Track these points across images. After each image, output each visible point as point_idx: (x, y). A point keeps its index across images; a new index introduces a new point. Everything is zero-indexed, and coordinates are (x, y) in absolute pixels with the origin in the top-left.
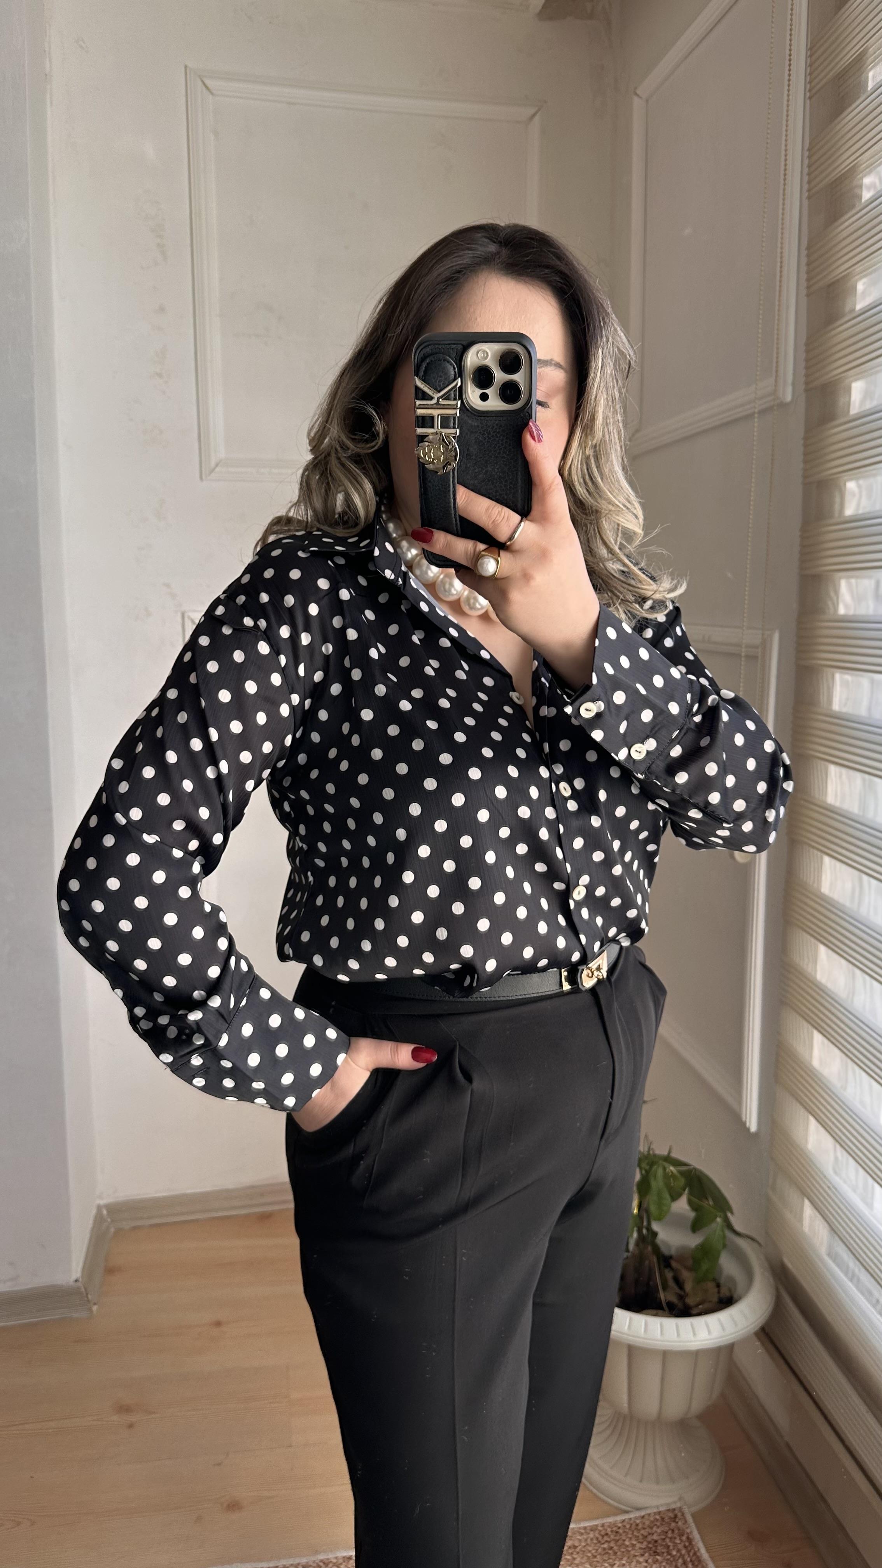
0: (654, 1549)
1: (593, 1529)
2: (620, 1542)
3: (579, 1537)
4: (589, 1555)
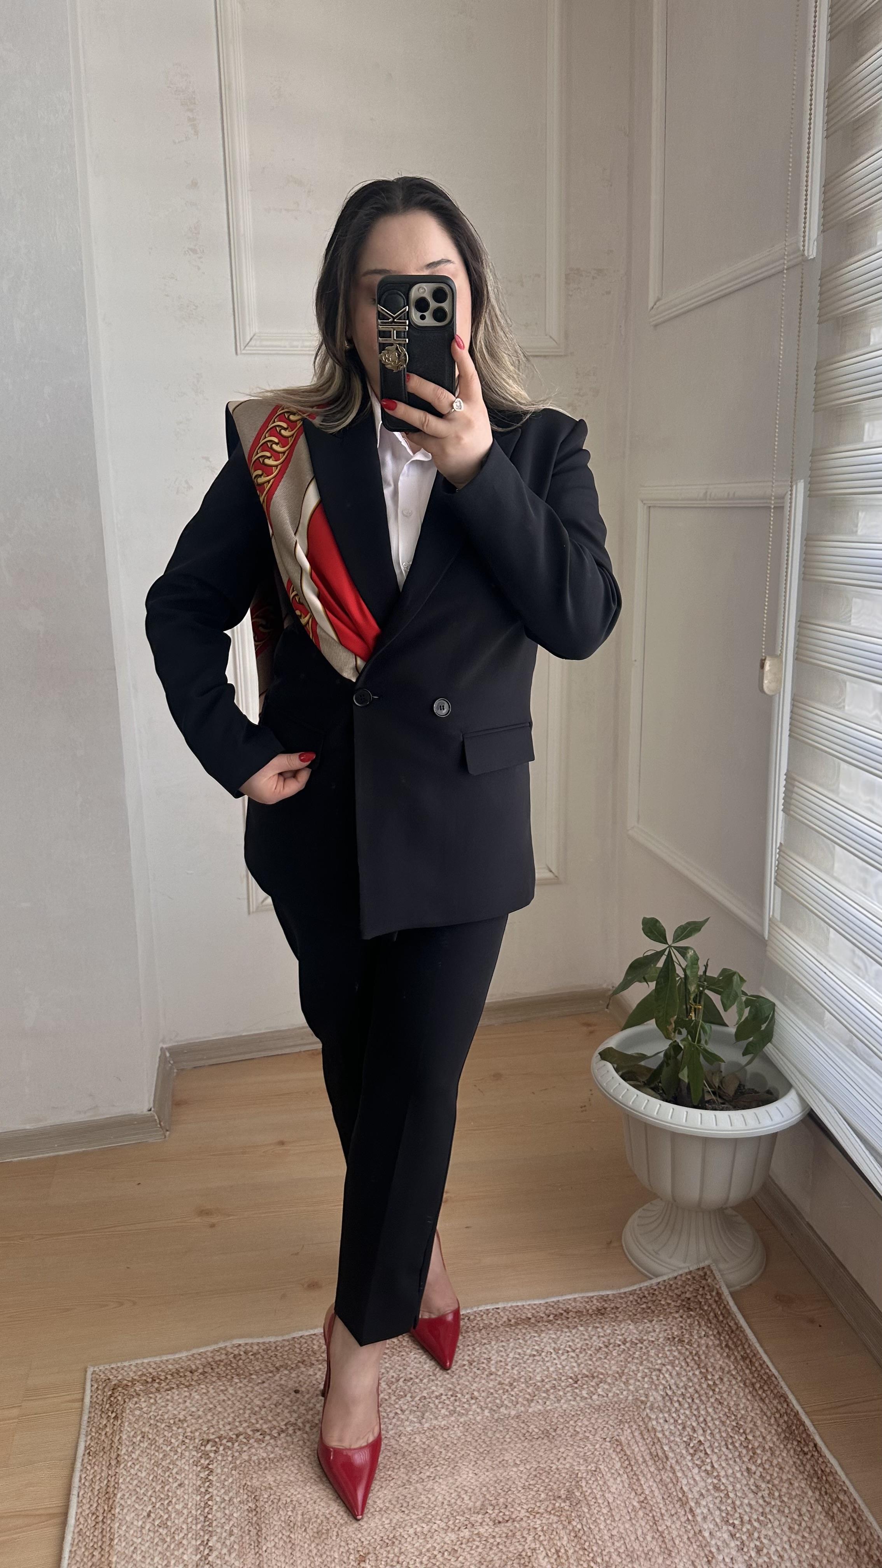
0: (687, 1305)
1: (632, 1293)
2: (657, 1302)
3: (621, 1301)
4: (631, 1313)
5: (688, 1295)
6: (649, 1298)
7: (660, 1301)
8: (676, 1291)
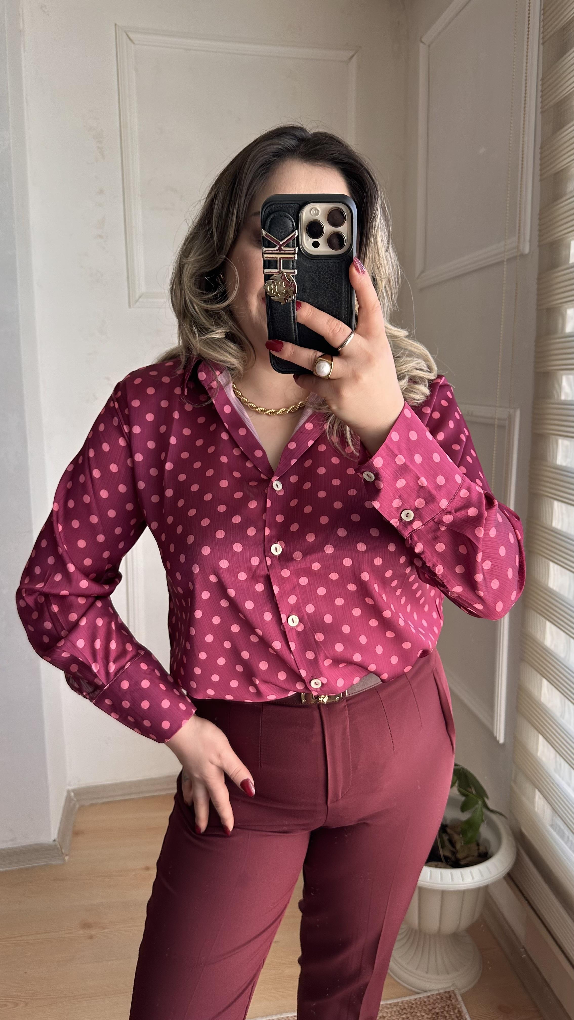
0: (436, 1018)
1: (396, 1005)
2: (414, 1013)
3: (386, 1011)
5: (437, 1010)
6: (408, 1010)
7: (416, 1013)
8: (428, 1007)
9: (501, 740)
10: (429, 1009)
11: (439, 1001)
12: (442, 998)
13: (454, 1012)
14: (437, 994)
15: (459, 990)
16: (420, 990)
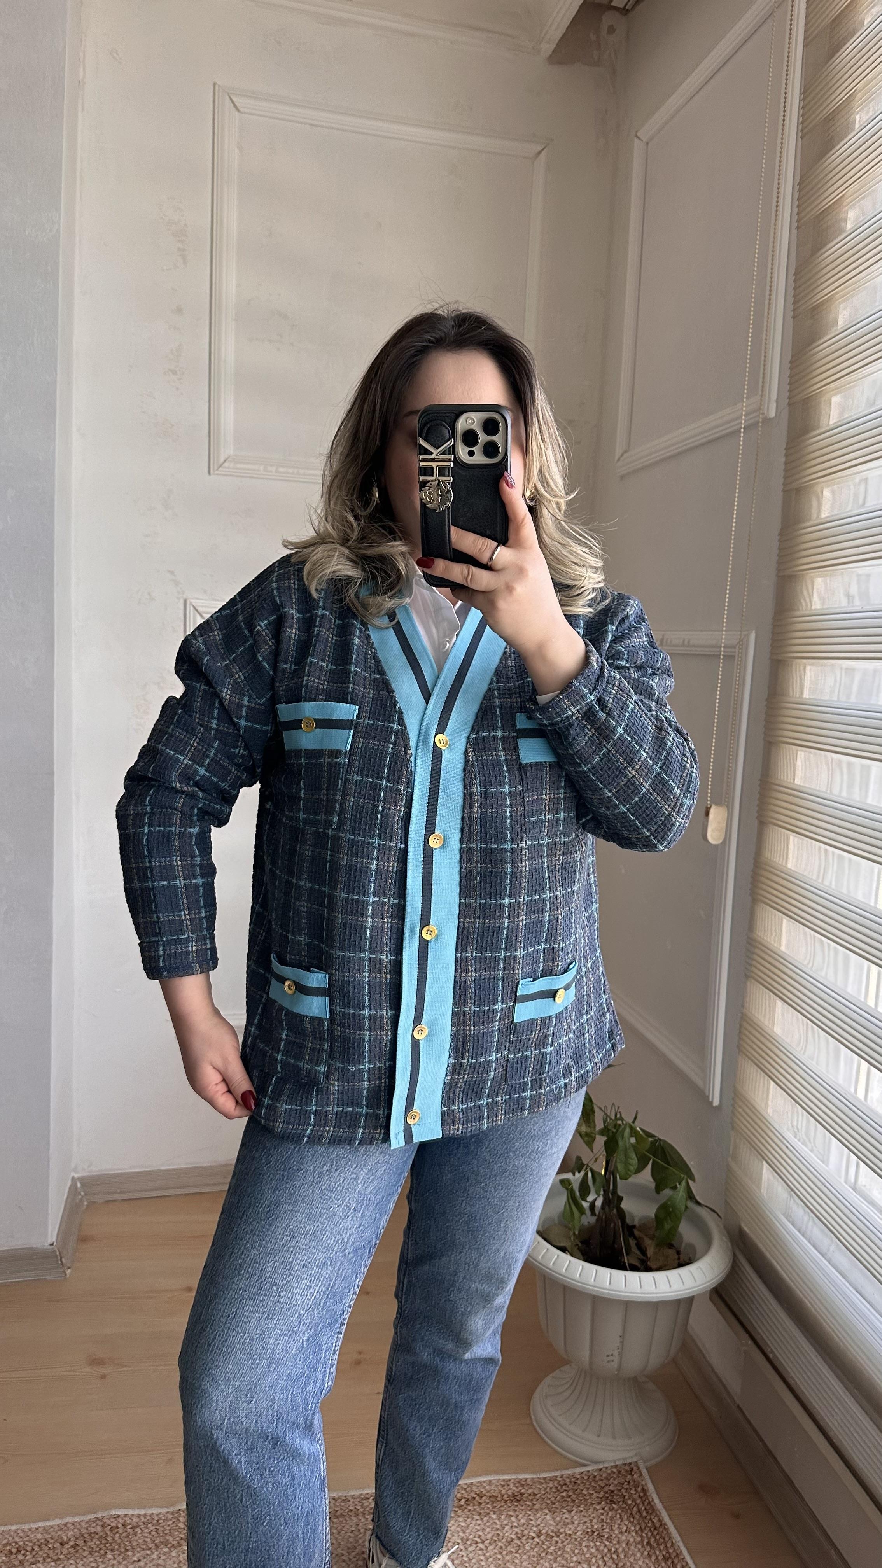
0: (610, 1498)
1: (553, 1479)
2: (578, 1491)
3: (540, 1487)
4: (549, 1502)
5: (611, 1488)
6: (570, 1487)
7: (582, 1490)
8: (600, 1483)
9: (716, 1102)
10: (599, 1485)
11: (615, 1476)
12: (619, 1472)
13: (635, 1490)
14: (612, 1467)
15: (645, 1462)
16: (587, 1461)
